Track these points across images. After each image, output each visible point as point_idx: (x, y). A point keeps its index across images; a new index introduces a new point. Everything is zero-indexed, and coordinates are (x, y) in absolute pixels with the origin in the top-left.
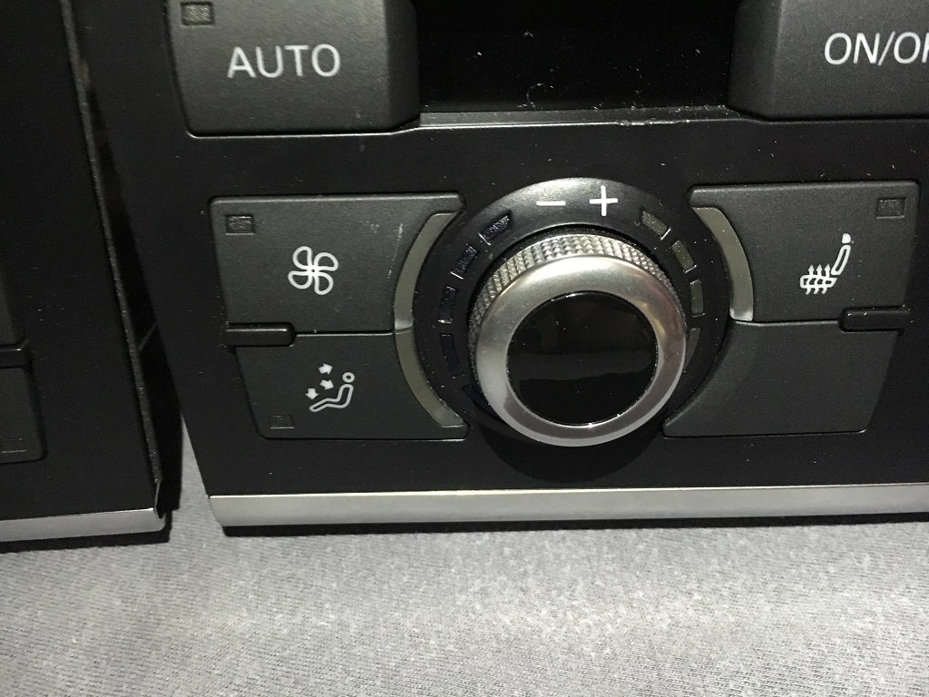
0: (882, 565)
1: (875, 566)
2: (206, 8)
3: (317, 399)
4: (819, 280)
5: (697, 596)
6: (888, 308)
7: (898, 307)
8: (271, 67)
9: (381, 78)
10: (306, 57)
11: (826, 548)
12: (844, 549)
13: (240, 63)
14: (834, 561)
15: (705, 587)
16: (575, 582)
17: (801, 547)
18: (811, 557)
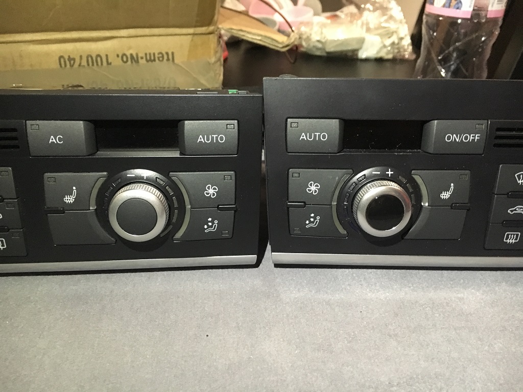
0: (466, 282)
1: (464, 282)
2: (289, 120)
3: (308, 224)
4: (445, 195)
5: (412, 288)
6: (464, 203)
7: (467, 203)
8: (310, 137)
9: (337, 142)
10: (319, 136)
11: (449, 278)
12: (455, 278)
13: (303, 136)
14: (452, 281)
15: (414, 286)
16: (376, 283)
17: (442, 277)
18: (445, 279)
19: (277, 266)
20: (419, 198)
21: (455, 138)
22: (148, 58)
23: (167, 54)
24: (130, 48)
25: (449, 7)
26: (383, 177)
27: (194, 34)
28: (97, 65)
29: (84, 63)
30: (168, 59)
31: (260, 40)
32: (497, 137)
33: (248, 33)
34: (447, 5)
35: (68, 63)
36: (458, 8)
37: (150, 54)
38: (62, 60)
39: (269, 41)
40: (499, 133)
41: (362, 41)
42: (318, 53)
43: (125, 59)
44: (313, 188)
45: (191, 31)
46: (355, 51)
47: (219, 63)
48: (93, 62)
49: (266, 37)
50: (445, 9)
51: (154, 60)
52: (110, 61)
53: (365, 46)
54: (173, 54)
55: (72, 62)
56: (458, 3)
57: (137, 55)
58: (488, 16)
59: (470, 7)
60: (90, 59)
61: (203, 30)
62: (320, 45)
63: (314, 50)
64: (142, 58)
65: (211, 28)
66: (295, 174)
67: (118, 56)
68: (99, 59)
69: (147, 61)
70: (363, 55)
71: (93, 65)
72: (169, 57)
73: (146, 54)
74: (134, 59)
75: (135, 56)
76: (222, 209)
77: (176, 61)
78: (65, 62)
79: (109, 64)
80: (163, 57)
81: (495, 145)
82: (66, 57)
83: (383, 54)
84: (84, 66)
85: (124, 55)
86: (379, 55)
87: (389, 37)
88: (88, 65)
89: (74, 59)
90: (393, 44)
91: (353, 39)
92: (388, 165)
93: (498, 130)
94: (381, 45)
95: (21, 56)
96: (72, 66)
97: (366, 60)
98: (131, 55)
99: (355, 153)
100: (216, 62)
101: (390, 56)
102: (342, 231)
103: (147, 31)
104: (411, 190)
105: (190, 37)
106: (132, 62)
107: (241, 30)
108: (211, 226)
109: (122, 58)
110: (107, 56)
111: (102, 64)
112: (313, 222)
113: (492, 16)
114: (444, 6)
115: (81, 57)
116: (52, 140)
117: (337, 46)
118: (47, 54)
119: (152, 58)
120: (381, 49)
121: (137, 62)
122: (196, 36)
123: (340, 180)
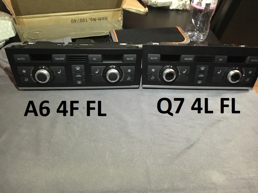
2: (148, 54)
4: (184, 72)
6: (188, 74)
8: (153, 58)
9: (159, 59)
10: (155, 58)
13: (151, 58)
19: (143, 88)
20: (178, 73)
21: (187, 59)
22: (99, 19)
23: (105, 17)
24: (93, 16)
25: (198, 5)
26: (170, 68)
27: (114, 11)
28: (83, 22)
29: (79, 21)
30: (105, 19)
31: (135, 11)
32: (197, 59)
33: (132, 9)
34: (197, 4)
35: (74, 21)
36: (200, 6)
37: (100, 18)
38: (72, 21)
39: (138, 11)
40: (197, 58)
41: (171, 3)
42: (154, 6)
43: (92, 20)
44: (153, 70)
45: (113, 10)
46: (169, 7)
47: (121, 20)
48: (82, 21)
49: (137, 10)
50: (196, 6)
51: (101, 20)
52: (87, 20)
53: (172, 4)
54: (107, 17)
55: (75, 21)
56: (200, 4)
57: (96, 18)
58: (210, 9)
59: (204, 6)
60: (81, 20)
61: (117, 9)
62: (155, 3)
63: (153, 5)
64: (97, 19)
65: (120, 9)
66: (149, 66)
67: (90, 19)
68: (84, 20)
69: (99, 20)
70: (171, 8)
71: (82, 22)
72: (106, 18)
73: (98, 18)
74: (95, 20)
75: (95, 19)
76: (132, 75)
77: (108, 20)
78: (73, 21)
79: (87, 21)
80: (104, 19)
81: (196, 61)
82: (74, 20)
83: (179, 8)
84: (79, 22)
85: (92, 18)
86: (177, 8)
87: (182, 1)
88: (80, 22)
89: (76, 20)
90: (183, 3)
91: (168, 2)
92: (171, 65)
93: (197, 57)
94: (179, 4)
95: (60, 20)
96: (75, 22)
97: (173, 10)
98: (94, 18)
99: (163, 62)
100: (121, 19)
101: (182, 9)
102: (160, 80)
103: (99, 11)
104: (176, 71)
105: (113, 12)
106: (94, 21)
107: (129, 8)
108: (129, 79)
109: (91, 19)
110: (86, 19)
111: (84, 22)
112: (153, 78)
113: (211, 9)
114: (196, 4)
115: (78, 20)
116: (94, 59)
117: (161, 4)
118: (68, 19)
119: (100, 19)
120: (178, 6)
121: (96, 20)
122: (114, 12)
123: (160, 68)
